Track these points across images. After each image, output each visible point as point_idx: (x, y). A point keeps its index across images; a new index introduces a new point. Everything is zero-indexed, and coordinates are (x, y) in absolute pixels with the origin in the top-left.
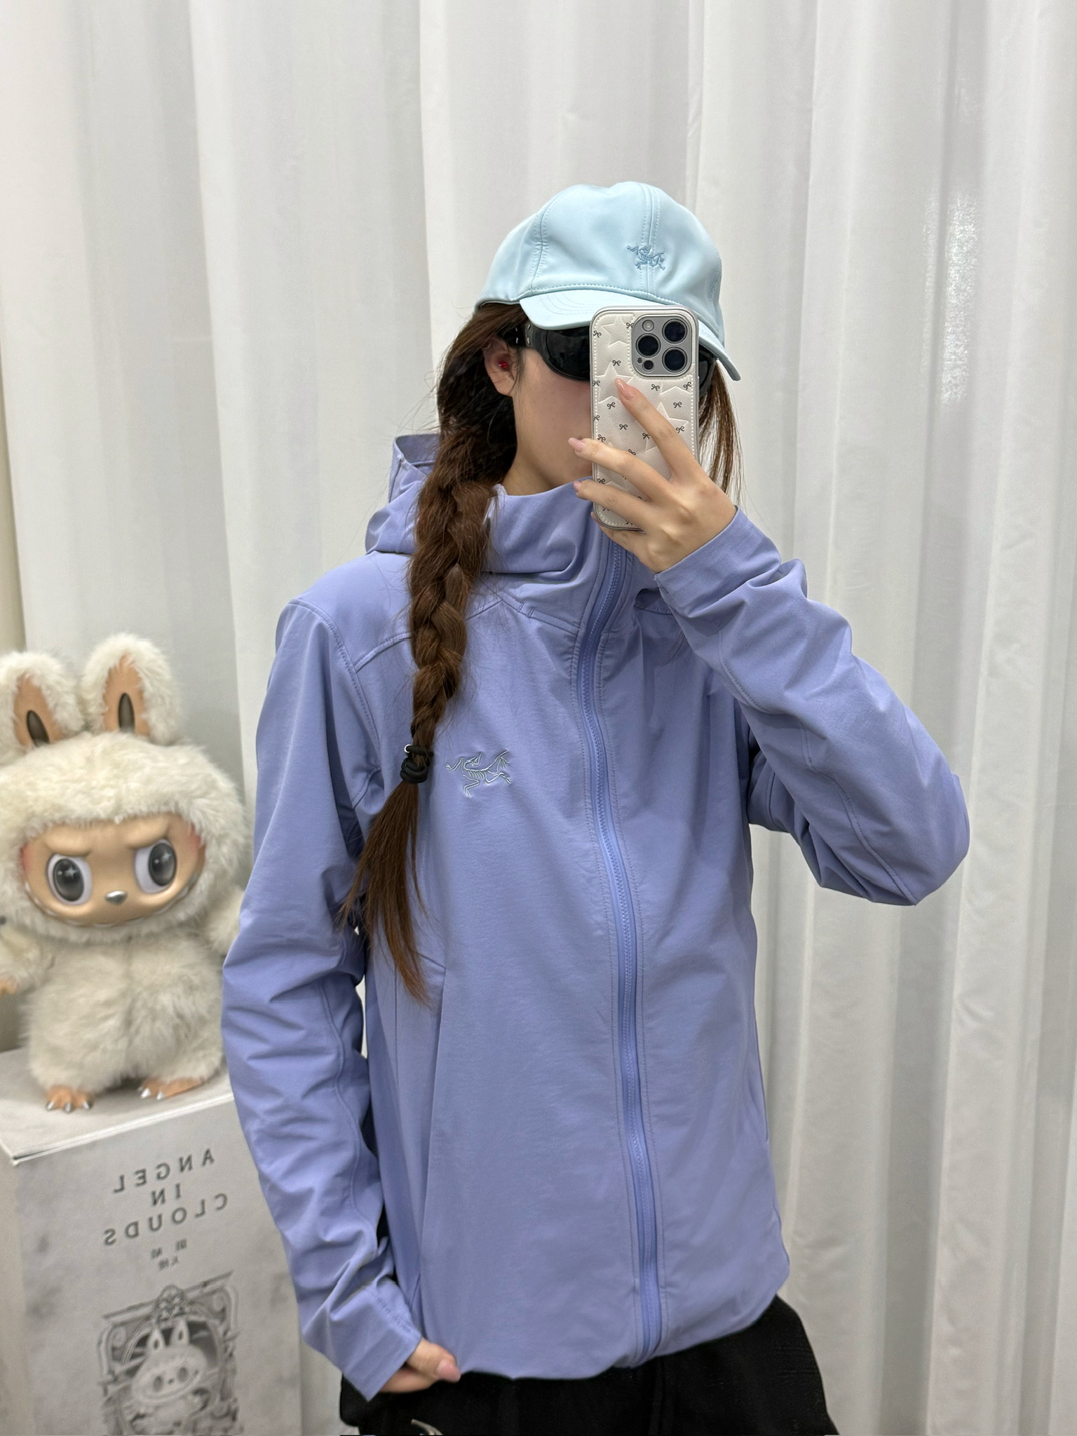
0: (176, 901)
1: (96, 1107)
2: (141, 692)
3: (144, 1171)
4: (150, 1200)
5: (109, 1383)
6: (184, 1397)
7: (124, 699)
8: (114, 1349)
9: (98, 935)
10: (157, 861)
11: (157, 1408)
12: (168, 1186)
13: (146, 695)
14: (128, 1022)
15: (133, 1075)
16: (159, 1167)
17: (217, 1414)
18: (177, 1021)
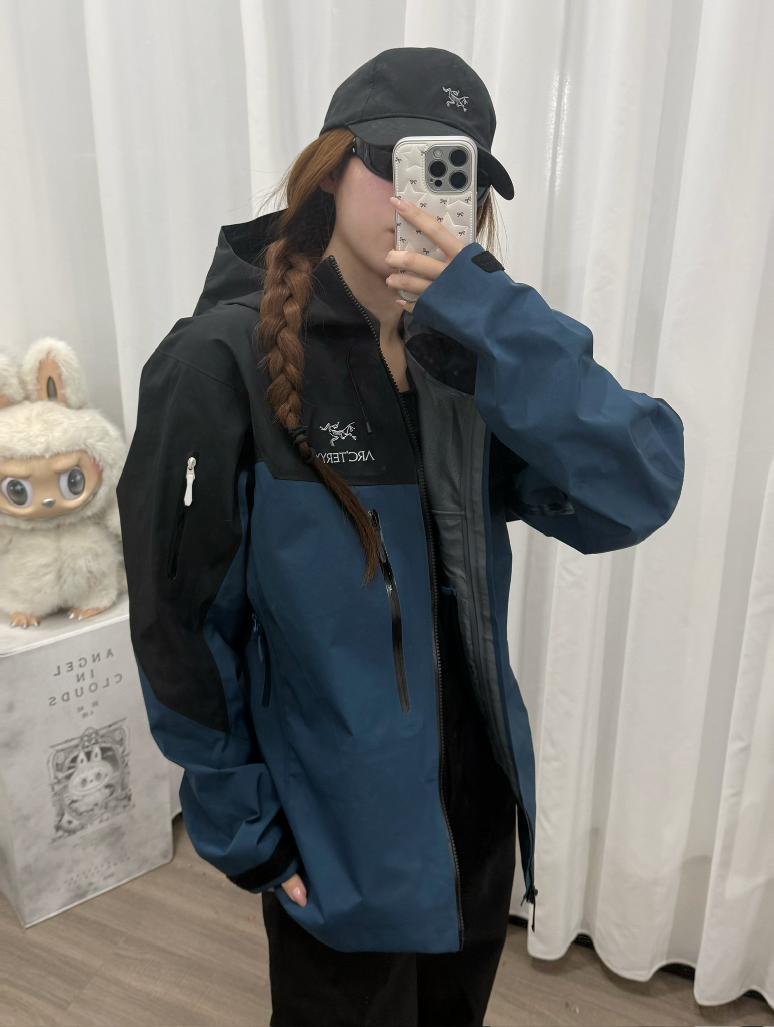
0: (86, 504)
1: (42, 625)
2: (60, 376)
3: (71, 663)
4: (76, 679)
5: (55, 784)
6: (99, 790)
7: (50, 380)
8: (57, 765)
9: (38, 525)
10: (73, 481)
11: (84, 796)
12: (86, 671)
13: (63, 378)
14: (59, 576)
15: (63, 605)
16: (80, 660)
17: (120, 798)
18: (89, 575)
